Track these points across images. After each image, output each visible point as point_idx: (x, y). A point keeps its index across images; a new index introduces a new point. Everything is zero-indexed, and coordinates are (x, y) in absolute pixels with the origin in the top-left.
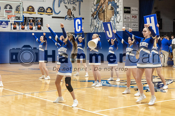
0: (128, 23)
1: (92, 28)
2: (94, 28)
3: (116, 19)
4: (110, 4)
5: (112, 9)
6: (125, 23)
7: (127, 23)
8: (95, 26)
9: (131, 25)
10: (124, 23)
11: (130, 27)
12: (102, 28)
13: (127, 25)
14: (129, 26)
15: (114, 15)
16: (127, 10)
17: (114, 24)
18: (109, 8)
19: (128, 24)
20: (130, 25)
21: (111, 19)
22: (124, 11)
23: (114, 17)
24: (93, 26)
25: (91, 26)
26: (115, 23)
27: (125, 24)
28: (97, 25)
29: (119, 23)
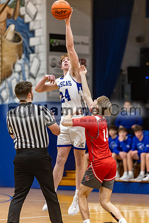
3: (26, 68)
4: (12, 27)
5: (17, 38)
15: (23, 56)
16: (57, 42)
18: (10, 35)
21: (14, 68)
22: (51, 46)
23: (21, 61)
29: (37, 79)
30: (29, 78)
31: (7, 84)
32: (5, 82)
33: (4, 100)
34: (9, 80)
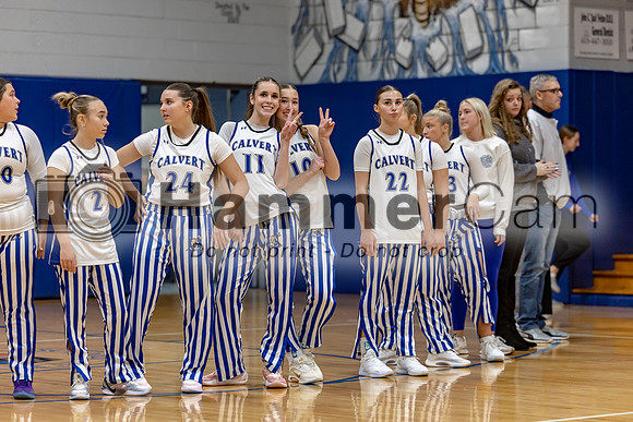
0: (604, 13)
1: (310, 49)
2: (329, 48)
6: (586, 11)
7: (595, 12)
8: (337, 36)
9: (622, 29)
10: (579, 11)
11: (615, 38)
12: (392, 48)
13: (598, 25)
14: (609, 33)
17: (491, 16)
19: (602, 19)
20: (615, 27)
24: (318, 37)
25: (298, 31)
26: (500, 11)
27: (584, 18)
28: (354, 31)
29: (538, 9)
30: (514, 8)
31: (445, 23)
32: (438, 17)
33: (437, 66)
34: (452, 12)
